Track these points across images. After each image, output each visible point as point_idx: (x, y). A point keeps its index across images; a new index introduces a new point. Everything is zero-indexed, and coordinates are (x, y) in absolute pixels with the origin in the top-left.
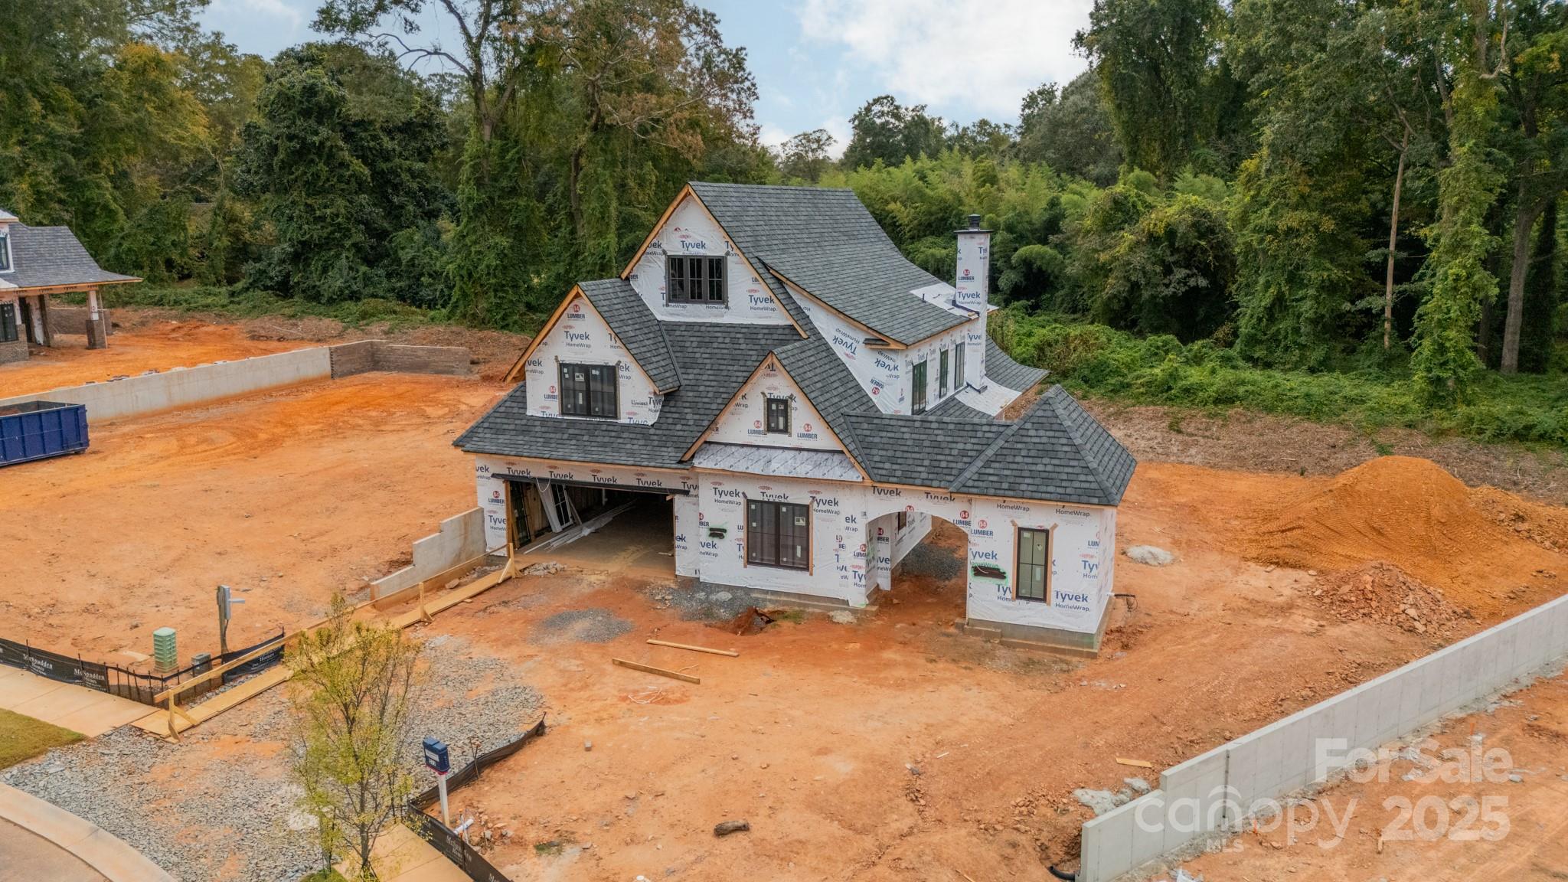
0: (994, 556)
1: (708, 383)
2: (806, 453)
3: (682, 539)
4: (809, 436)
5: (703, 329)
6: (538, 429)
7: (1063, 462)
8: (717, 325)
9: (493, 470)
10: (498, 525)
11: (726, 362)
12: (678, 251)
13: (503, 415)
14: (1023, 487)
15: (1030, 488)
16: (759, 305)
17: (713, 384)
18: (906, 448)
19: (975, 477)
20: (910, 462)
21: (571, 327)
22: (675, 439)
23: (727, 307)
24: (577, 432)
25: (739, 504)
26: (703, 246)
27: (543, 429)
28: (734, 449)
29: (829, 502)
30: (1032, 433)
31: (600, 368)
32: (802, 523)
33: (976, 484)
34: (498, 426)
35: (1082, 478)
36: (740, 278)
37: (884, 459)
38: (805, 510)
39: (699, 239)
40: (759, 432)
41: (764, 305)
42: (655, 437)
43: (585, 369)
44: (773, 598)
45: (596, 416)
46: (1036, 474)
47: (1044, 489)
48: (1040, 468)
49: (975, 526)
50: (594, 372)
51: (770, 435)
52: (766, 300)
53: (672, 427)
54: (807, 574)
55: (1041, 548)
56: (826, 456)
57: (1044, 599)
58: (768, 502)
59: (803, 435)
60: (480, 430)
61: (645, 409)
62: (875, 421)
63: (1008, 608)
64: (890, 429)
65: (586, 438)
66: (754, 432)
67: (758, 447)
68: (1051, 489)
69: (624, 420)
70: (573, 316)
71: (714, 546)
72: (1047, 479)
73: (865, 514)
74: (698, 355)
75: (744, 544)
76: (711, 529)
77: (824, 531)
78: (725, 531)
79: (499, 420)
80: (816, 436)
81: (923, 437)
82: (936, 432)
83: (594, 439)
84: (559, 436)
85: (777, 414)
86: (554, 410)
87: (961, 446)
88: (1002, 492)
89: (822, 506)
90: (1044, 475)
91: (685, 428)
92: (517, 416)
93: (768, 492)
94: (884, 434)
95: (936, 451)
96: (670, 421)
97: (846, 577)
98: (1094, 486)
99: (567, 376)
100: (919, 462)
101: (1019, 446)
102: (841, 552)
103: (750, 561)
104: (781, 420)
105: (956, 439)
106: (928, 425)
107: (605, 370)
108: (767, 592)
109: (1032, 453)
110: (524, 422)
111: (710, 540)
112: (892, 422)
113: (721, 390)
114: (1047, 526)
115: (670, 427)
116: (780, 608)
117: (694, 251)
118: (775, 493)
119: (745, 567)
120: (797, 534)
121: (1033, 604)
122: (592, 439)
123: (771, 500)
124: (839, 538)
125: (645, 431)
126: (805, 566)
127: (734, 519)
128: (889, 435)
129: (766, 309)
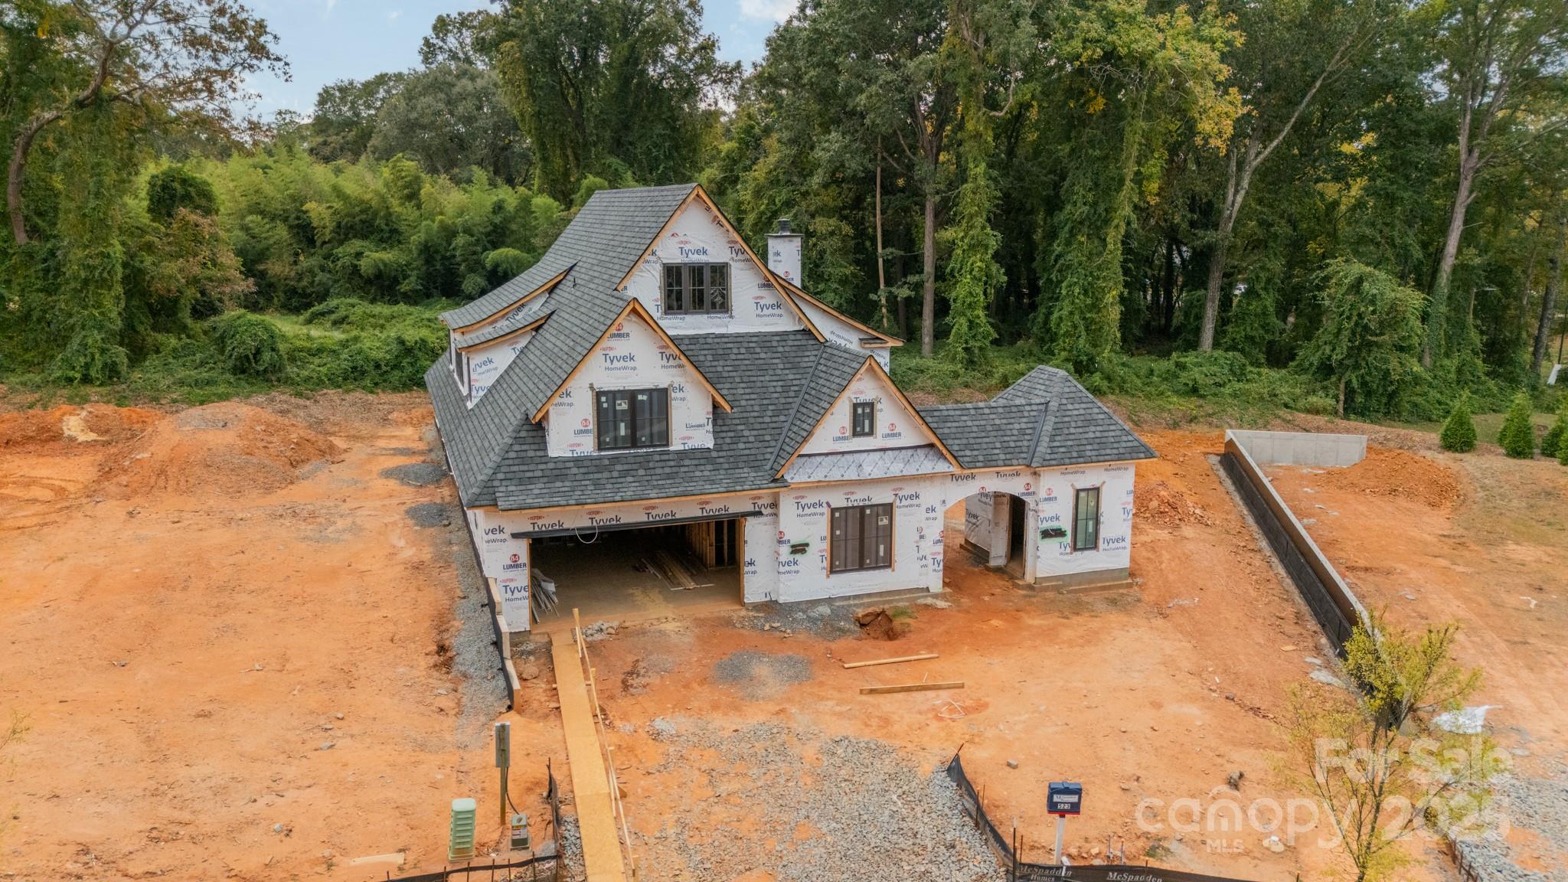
0: (1057, 518)
1: (747, 397)
2: (890, 452)
3: (751, 563)
4: (894, 435)
5: (709, 340)
6: (575, 470)
7: (1105, 428)
8: (722, 336)
9: (509, 530)
10: (517, 594)
11: (753, 373)
12: (675, 257)
13: (517, 461)
14: (1088, 453)
15: (1094, 453)
16: (765, 311)
17: (753, 396)
18: (974, 435)
19: (1049, 451)
20: (985, 446)
21: (611, 349)
22: (745, 458)
23: (731, 317)
24: (626, 467)
25: (822, 514)
26: (705, 252)
27: (583, 470)
28: (819, 459)
29: (911, 497)
30: (1070, 407)
31: (649, 392)
32: (885, 522)
33: (1052, 456)
34: (518, 476)
35: (1124, 438)
36: (743, 285)
37: (962, 447)
38: (888, 509)
39: (700, 245)
40: (844, 438)
41: (770, 311)
42: (721, 460)
43: (631, 395)
44: (856, 602)
45: (642, 447)
46: (1091, 441)
47: (1103, 452)
48: (1091, 435)
49: (1043, 494)
50: (640, 397)
51: (857, 440)
52: (772, 306)
53: (735, 446)
54: (889, 570)
55: (1093, 504)
56: (910, 452)
57: (1095, 547)
58: (853, 507)
59: (888, 435)
60: (496, 483)
61: (702, 431)
62: (936, 414)
63: (1068, 561)
64: (951, 419)
65: (641, 472)
66: (839, 439)
67: (843, 453)
68: (1108, 451)
69: (676, 446)
70: (613, 336)
71: (795, 563)
72: (1101, 443)
73: (944, 502)
74: (720, 369)
75: (827, 554)
76: (793, 546)
77: (905, 526)
78: (807, 545)
79: (515, 468)
80: (900, 434)
81: (982, 423)
82: (992, 416)
83: (652, 472)
84: (606, 475)
85: (863, 419)
86: (587, 446)
87: (1017, 426)
88: (1073, 460)
89: (904, 502)
90: (1098, 441)
91: (748, 445)
92: (538, 460)
93: (853, 498)
94: (949, 425)
95: (1000, 433)
96: (728, 440)
97: (926, 566)
98: (1136, 444)
99: (605, 405)
100: (991, 446)
101: (1066, 419)
102: (922, 544)
103: (833, 570)
104: (867, 422)
105: (1012, 421)
106: (981, 411)
107: (655, 394)
108: (849, 598)
109: (1080, 424)
110: (551, 466)
111: (791, 558)
112: (952, 413)
113: (765, 402)
114: (1098, 485)
115: (732, 447)
116: (870, 610)
117: (695, 258)
118: (859, 497)
119: (828, 576)
120: (881, 533)
121: (1086, 553)
122: (648, 472)
123: (856, 504)
124: (920, 530)
125: (706, 455)
126: (887, 563)
127: (816, 531)
128: (954, 424)
129: (773, 315)
